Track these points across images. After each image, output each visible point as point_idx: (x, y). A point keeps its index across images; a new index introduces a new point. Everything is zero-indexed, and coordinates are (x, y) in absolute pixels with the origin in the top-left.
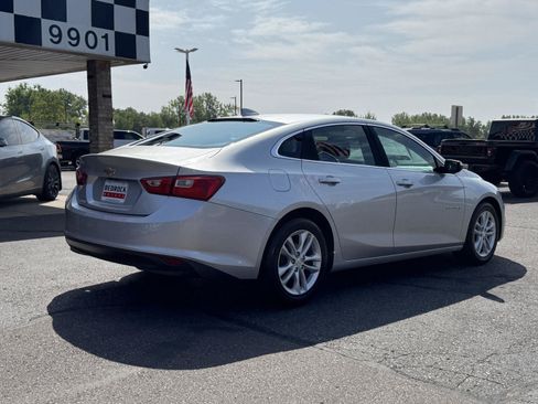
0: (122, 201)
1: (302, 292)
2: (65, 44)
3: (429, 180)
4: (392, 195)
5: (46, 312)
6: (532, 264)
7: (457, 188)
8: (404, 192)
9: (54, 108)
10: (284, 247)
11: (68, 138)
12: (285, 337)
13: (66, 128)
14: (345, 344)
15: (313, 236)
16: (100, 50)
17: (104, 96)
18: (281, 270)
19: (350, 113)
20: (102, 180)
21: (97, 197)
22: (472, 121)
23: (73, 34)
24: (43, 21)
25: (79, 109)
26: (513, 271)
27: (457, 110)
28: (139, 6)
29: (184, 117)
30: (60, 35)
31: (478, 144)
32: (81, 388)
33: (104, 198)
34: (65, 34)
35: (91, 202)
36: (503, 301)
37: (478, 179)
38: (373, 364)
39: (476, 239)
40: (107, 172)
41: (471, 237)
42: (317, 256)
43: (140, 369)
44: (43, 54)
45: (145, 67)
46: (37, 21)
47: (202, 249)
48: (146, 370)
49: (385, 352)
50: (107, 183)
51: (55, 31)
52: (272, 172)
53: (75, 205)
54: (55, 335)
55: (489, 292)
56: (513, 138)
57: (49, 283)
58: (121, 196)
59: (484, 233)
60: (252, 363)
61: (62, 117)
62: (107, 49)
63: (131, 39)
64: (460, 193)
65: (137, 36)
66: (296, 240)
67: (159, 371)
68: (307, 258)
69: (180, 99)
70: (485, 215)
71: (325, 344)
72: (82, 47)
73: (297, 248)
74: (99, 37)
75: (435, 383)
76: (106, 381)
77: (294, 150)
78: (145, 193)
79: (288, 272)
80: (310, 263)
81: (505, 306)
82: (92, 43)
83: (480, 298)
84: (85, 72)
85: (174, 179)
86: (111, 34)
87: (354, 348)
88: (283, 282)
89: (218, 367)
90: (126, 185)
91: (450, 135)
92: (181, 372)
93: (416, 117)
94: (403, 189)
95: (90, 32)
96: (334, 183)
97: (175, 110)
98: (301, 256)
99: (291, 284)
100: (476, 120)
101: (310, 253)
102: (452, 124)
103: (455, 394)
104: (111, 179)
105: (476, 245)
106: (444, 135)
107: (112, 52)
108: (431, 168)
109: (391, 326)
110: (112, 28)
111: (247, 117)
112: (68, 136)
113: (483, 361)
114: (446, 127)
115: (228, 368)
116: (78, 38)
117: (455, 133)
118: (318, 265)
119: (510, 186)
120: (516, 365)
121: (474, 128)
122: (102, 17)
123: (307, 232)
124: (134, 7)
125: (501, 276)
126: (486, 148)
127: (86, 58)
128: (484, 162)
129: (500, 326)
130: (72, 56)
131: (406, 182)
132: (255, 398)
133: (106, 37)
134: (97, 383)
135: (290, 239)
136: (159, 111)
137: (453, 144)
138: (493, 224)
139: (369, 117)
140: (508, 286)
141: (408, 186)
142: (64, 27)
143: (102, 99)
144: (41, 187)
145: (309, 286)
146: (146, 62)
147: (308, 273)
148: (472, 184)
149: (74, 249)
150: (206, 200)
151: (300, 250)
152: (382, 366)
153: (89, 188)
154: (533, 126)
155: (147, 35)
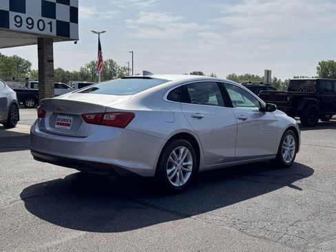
0: (69, 128)
1: (181, 184)
2: (24, 28)
3: (256, 116)
4: (234, 125)
5: (19, 198)
6: (317, 167)
7: (273, 121)
8: (242, 123)
9: (10, 68)
10: (170, 157)
11: (20, 87)
12: (172, 212)
13: (18, 81)
14: (209, 215)
15: (188, 150)
16: (47, 32)
17: (49, 61)
18: (169, 171)
19: (201, 74)
20: (55, 114)
21: (52, 126)
22: (276, 79)
23: (30, 21)
24: (10, 12)
25: (26, 68)
26: (306, 172)
27: (268, 73)
28: (72, 4)
29: (95, 74)
30: (21, 22)
31: (281, 94)
32: (49, 244)
33: (57, 126)
34: (24, 21)
35: (48, 128)
36: (301, 190)
37: (285, 115)
38: (228, 228)
39: (284, 152)
40: (59, 109)
41: (281, 151)
42: (190, 162)
43: (85, 232)
44: (9, 33)
45: (75, 43)
46: (7, 13)
47: (120, 158)
48: (88, 233)
49: (233, 220)
50: (59, 117)
51: (18, 19)
52: (163, 110)
53: (37, 130)
54: (28, 213)
55: (292, 184)
56: (302, 90)
57: (19, 180)
58: (69, 125)
59: (288, 149)
60: (154, 228)
61: (15, 74)
62: (51, 31)
63: (67, 25)
64: (274, 124)
65: (71, 23)
66: (178, 152)
67: (96, 233)
68: (184, 164)
69: (93, 63)
70: (289, 137)
71: (197, 216)
72: (35, 30)
73: (178, 157)
74: (46, 23)
75: (265, 238)
76: (64, 240)
77: (176, 97)
78: (84, 123)
79: (172, 172)
80: (186, 167)
81: (303, 193)
82: (41, 27)
83: (287, 188)
84: (37, 45)
85: (103, 114)
86: (54, 22)
87: (215, 218)
88: (170, 178)
89: (133, 231)
90: (71, 118)
91: (264, 88)
92: (110, 234)
93: (242, 77)
94: (241, 121)
95: (41, 20)
96: (200, 118)
97: (89, 69)
98: (181, 162)
99: (174, 180)
100: (278, 79)
101: (186, 161)
102: (265, 81)
103: (278, 245)
104: (61, 114)
105: (284, 156)
106: (260, 88)
107: (54, 33)
108: (257, 109)
109: (236, 205)
110: (55, 18)
111: (146, 76)
112: (21, 86)
113: (293, 225)
114: (261, 83)
115: (139, 231)
116: (33, 24)
117: (267, 87)
118: (191, 168)
119: (301, 120)
120: (312, 227)
121: (277, 83)
122: (48, 10)
123: (184, 148)
124: (69, 4)
125: (298, 175)
126: (287, 97)
127: (36, 37)
128: (287, 105)
129: (301, 205)
130: (28, 35)
131: (243, 117)
132: (158, 249)
133: (50, 23)
134: (59, 242)
135: (174, 152)
136: (78, 71)
137: (266, 94)
138: (294, 143)
139: (212, 76)
140: (304, 180)
141: (245, 119)
142: (24, 17)
143: (47, 63)
144: (6, 118)
145: (185, 181)
146: (76, 40)
147: (185, 173)
148: (282, 118)
149: (36, 158)
150: (124, 127)
151: (180, 158)
152: (233, 229)
153: (47, 120)
154: (315, 83)
155: (77, 22)
